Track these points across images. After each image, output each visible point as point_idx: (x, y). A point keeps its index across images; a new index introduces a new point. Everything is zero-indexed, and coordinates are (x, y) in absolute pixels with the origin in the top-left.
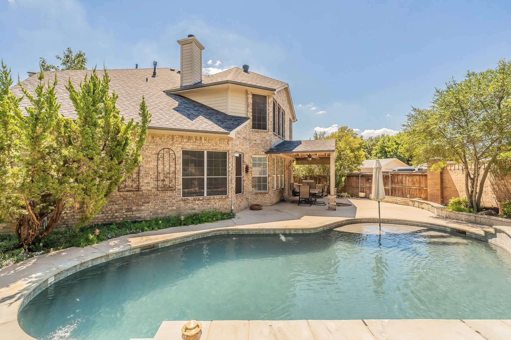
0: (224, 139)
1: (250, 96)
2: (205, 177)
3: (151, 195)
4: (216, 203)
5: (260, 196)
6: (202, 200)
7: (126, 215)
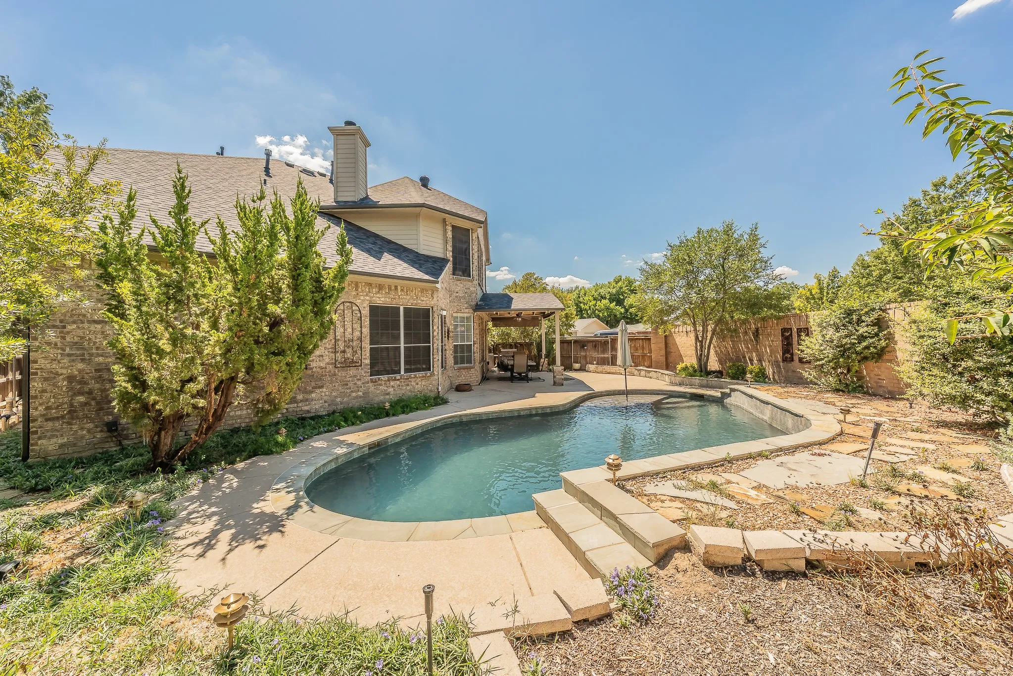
0: (427, 291)
1: (449, 228)
2: (402, 345)
3: (326, 375)
4: (417, 384)
5: (464, 372)
6: (398, 380)
7: (287, 409)
